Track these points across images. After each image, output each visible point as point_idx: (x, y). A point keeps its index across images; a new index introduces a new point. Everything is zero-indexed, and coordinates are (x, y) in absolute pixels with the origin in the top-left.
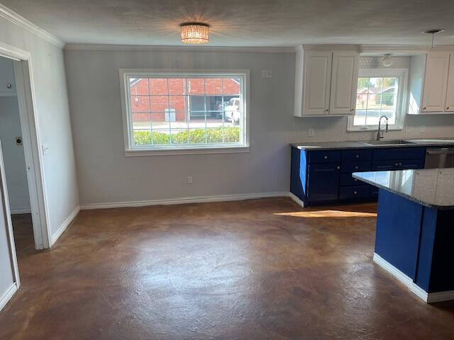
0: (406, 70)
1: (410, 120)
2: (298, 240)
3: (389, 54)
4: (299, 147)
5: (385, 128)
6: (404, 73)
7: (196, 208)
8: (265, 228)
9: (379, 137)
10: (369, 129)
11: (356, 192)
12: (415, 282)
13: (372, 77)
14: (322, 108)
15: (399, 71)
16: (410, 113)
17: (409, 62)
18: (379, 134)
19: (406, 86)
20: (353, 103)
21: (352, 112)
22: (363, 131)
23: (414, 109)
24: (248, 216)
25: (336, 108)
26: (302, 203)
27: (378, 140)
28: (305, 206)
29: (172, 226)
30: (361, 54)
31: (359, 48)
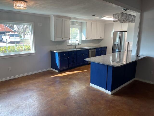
0: (81, 26)
1: (83, 41)
2: (65, 84)
3: (77, 21)
4: (55, 52)
5: (78, 44)
6: (80, 27)
7: (15, 81)
8: (50, 83)
9: (76, 47)
10: (73, 44)
11: (73, 65)
12: (106, 89)
13: (73, 28)
14: (60, 38)
15: (79, 26)
16: (83, 39)
17: (81, 24)
18: (76, 46)
19: (81, 31)
20: (69, 36)
21: (69, 39)
22: (71, 45)
23: (84, 38)
24: (40, 80)
25: (65, 38)
26: (58, 71)
27: (76, 48)
28: (59, 72)
29: (9, 91)
30: (71, 20)
31: (70, 18)
